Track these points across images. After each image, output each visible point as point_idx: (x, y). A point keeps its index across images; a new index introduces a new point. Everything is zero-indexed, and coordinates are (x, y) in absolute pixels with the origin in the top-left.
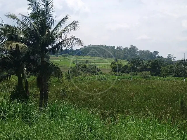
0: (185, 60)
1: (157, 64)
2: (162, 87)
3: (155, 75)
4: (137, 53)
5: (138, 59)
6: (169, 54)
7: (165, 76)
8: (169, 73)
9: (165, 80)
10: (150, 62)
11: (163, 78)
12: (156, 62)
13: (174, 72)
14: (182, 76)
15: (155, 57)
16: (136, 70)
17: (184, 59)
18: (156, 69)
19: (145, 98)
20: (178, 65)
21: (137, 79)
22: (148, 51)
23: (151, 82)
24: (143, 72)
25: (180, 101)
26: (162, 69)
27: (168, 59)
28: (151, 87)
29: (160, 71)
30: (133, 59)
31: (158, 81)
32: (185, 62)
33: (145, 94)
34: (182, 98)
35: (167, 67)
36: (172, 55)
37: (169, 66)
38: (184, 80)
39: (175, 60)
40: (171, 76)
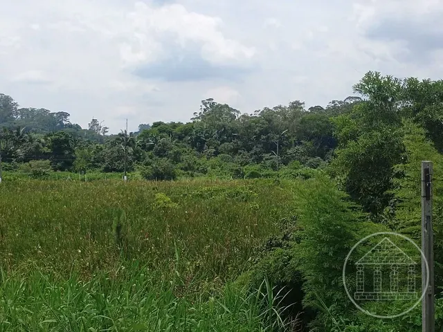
0: (128, 134)
1: (66, 141)
2: (75, 196)
3: (62, 169)
4: (17, 114)
5: (18, 129)
6: (94, 121)
7: (83, 171)
8: (94, 165)
9: (83, 180)
10: (49, 138)
11: (80, 176)
12: (63, 138)
13: (104, 161)
14: (121, 171)
15: (62, 124)
16: (13, 157)
17: (126, 131)
18: (63, 154)
19: (36, 224)
20: (113, 144)
21: (15, 179)
22: (44, 111)
23: (52, 186)
24: (30, 162)
25: (115, 225)
26: (77, 154)
27: (91, 131)
28: (50, 198)
29: (74, 159)
30: (5, 130)
31: (70, 181)
32: (127, 139)
33: (36, 214)
34: (119, 218)
35: (89, 151)
36: (99, 122)
37: (94, 147)
38: (125, 177)
39: (106, 134)
40: (98, 170)
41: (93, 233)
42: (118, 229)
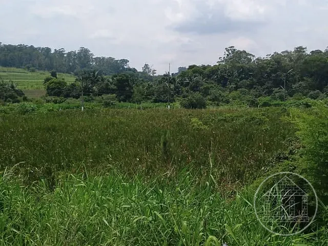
0: (171, 74)
1: (127, 80)
3: (124, 101)
4: (93, 61)
5: (94, 73)
6: (146, 65)
7: (139, 102)
8: (146, 97)
9: (139, 108)
10: (115, 78)
11: (137, 106)
12: (125, 78)
13: (153, 95)
14: (166, 102)
15: (124, 69)
17: (169, 73)
18: (125, 90)
20: (160, 82)
21: (93, 108)
22: (111, 59)
23: (118, 113)
24: (103, 96)
25: (162, 141)
26: (135, 89)
27: (144, 73)
28: (117, 121)
29: (132, 93)
30: (85, 73)
31: (130, 109)
32: (170, 78)
33: (108, 133)
34: (165, 136)
35: (143, 87)
36: (150, 67)
37: (146, 84)
38: (169, 106)
39: (154, 75)
40: (149, 101)
41: (147, 147)
42: (165, 144)
